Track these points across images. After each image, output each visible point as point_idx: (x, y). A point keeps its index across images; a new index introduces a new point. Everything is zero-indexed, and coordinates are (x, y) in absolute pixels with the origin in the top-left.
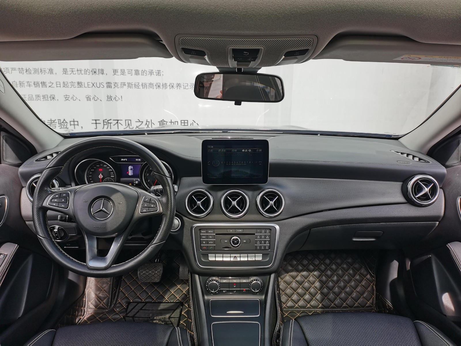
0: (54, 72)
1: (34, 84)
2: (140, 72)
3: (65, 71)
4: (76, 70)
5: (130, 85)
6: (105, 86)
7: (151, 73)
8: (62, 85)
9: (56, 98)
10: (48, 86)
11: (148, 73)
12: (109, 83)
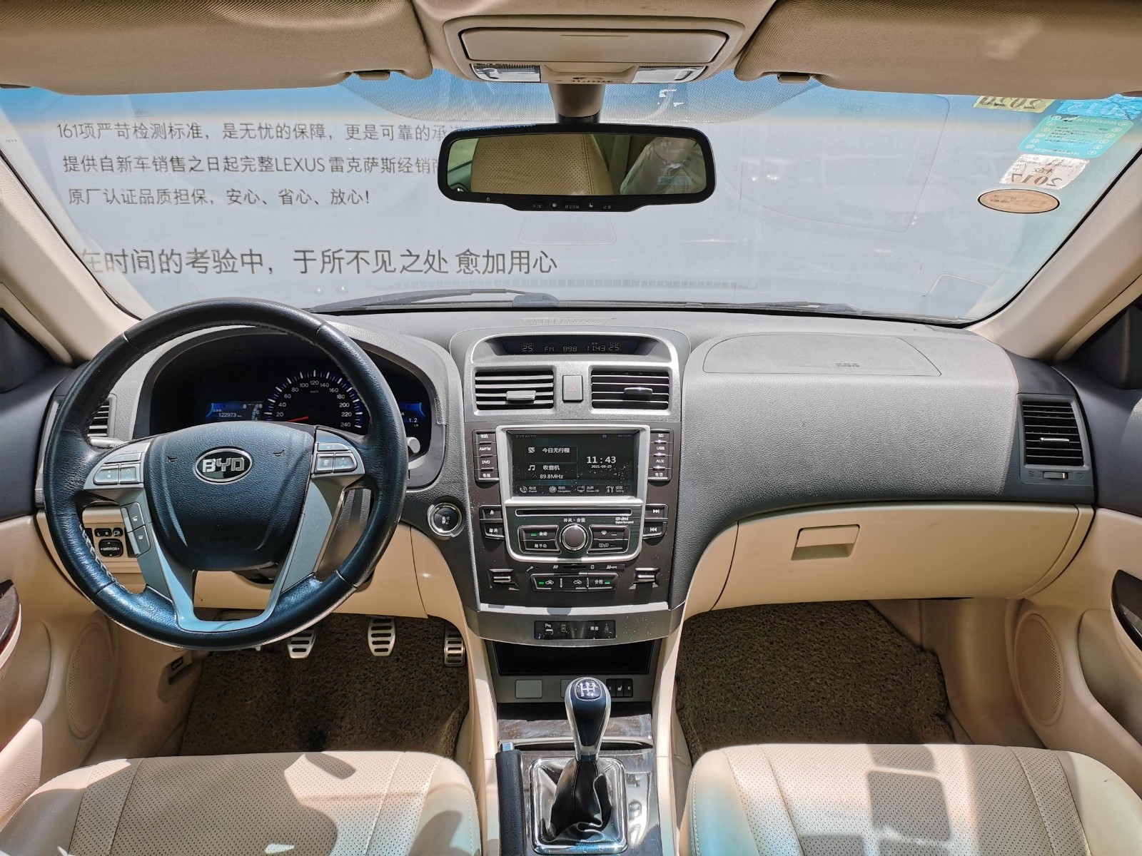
0: (203, 132)
1: (154, 161)
2: (413, 132)
3: (229, 132)
4: (256, 127)
5: (388, 164)
6: (328, 166)
8: (222, 166)
9: (208, 197)
10: (187, 168)
12: (336, 159)
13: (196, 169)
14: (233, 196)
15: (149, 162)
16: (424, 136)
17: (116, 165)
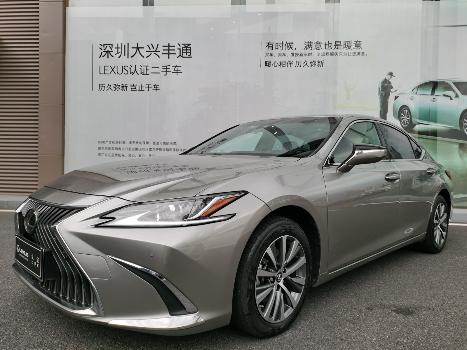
0: (125, 143)
1: (115, 149)
2: (166, 143)
3: (130, 143)
4: (135, 142)
5: (160, 149)
6: (149, 149)
7: (171, 143)
8: (128, 149)
9: (125, 155)
10: (121, 150)
11: (170, 143)
12: (150, 148)
13: (124, 150)
14: (130, 156)
15: (114, 148)
16: (168, 144)
17: (108, 149)
